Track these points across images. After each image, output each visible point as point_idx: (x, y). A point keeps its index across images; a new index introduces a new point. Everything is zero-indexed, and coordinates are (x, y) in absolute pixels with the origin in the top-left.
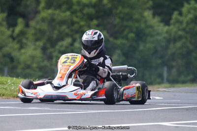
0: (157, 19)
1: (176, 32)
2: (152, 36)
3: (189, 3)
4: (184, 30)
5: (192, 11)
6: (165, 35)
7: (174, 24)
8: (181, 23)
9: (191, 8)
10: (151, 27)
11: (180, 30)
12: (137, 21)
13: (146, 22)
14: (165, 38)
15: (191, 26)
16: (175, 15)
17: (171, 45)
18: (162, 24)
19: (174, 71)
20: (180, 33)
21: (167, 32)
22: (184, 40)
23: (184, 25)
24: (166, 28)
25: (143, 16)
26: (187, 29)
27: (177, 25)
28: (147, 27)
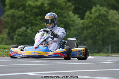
0: (77, 16)
1: (88, 24)
2: (73, 26)
3: (96, 7)
4: (92, 22)
5: (98, 11)
6: (81, 25)
7: (87, 19)
8: (91, 18)
9: (97, 9)
10: (73, 21)
11: (90, 22)
12: (65, 17)
13: (70, 17)
14: (81, 27)
15: (97, 20)
16: (88, 13)
17: (85, 32)
18: (79, 19)
20: (90, 24)
21: (82, 24)
22: (93, 29)
23: (93, 19)
24: (82, 21)
25: (68, 15)
26: (94, 22)
27: (89, 19)
28: (70, 21)
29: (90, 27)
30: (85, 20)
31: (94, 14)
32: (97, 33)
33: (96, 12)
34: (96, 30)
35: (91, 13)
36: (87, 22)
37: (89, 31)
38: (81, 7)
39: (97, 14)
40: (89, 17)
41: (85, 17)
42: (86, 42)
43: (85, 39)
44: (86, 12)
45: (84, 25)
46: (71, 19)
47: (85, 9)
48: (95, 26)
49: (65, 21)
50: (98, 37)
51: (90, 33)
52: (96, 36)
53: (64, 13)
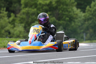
0: (79, 10)
1: (89, 16)
2: (77, 19)
4: (92, 15)
6: (83, 18)
7: (87, 12)
8: (91, 11)
10: (77, 14)
11: (90, 15)
12: (70, 12)
13: (74, 12)
14: (83, 19)
16: (88, 8)
17: (87, 23)
18: (82, 12)
19: (88, 35)
20: (91, 16)
21: (84, 16)
22: (92, 20)
23: (92, 12)
24: (83, 14)
25: (72, 10)
26: (94, 14)
27: (89, 12)
28: (74, 14)
29: (91, 19)
30: (86, 13)
31: (93, 8)
33: (94, 6)
35: (90, 7)
36: (88, 15)
37: (90, 22)
38: (82, 2)
39: (95, 8)
40: (89, 10)
41: (86, 11)
42: (88, 32)
44: (86, 6)
45: (86, 17)
46: (75, 13)
48: (94, 18)
49: (70, 15)
51: (91, 24)
53: (69, 8)
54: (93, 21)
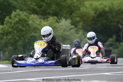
29: (10, 33)
30: (5, 26)
31: (13, 20)
32: (17, 38)
33: (15, 17)
34: (17, 36)
35: (10, 18)
36: (7, 28)
37: (10, 37)
39: (17, 19)
42: (6, 49)
43: (6, 45)
44: (5, 16)
45: (4, 31)
47: (4, 14)
48: (15, 31)
50: (19, 43)
51: (10, 39)
52: (16, 42)
54: (13, 36)
